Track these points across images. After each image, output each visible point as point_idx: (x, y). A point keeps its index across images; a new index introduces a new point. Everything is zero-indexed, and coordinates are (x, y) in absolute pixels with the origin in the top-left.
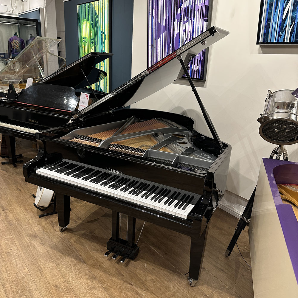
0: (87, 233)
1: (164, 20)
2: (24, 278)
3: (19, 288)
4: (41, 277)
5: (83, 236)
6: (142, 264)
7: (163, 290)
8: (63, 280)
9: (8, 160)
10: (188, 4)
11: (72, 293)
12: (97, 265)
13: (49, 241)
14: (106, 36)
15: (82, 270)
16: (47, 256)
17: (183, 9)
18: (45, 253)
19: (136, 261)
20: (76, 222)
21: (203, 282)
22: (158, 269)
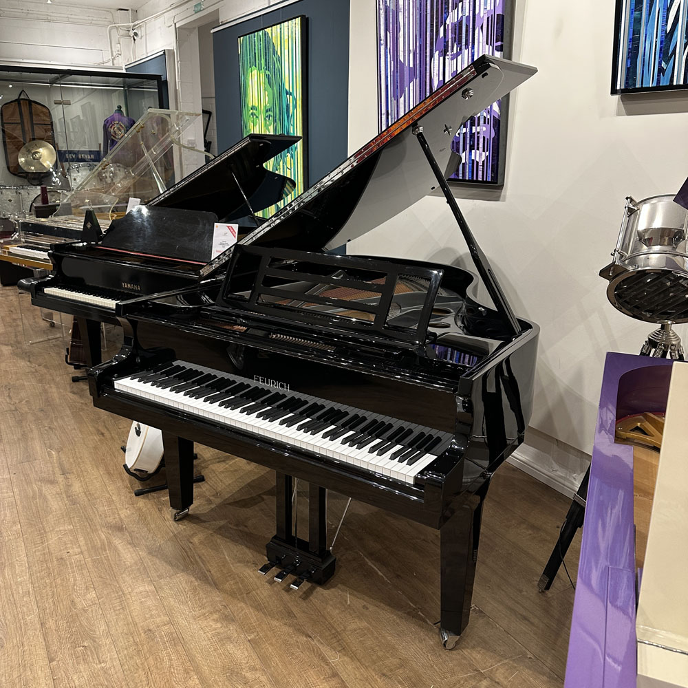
0: (230, 526)
1: (411, 55)
2: (85, 611)
3: (73, 630)
4: (121, 611)
5: (221, 532)
6: (340, 595)
8: (166, 619)
9: (85, 373)
10: (460, 15)
11: (180, 647)
12: (243, 593)
13: (148, 538)
14: (296, 99)
15: (207, 602)
16: (138, 569)
17: (450, 28)
18: (136, 563)
19: (328, 589)
20: (209, 502)
21: (476, 641)
22: (376, 608)
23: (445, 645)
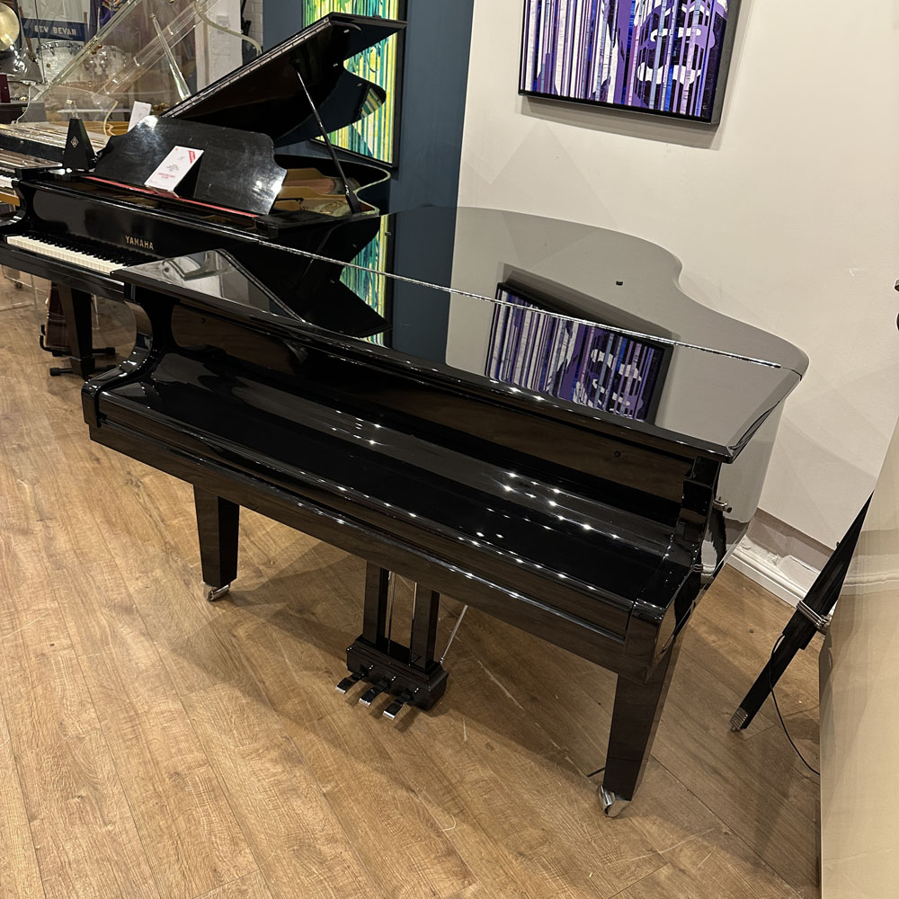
0: (291, 612)
2: (80, 739)
3: (64, 770)
4: (134, 741)
5: (278, 621)
6: (453, 726)
7: (514, 820)
8: (199, 756)
9: (70, 363)
11: (223, 803)
12: (310, 718)
15: (261, 731)
16: (158, 675)
18: (153, 665)
19: (436, 716)
20: (259, 574)
21: (649, 805)
22: (505, 749)
23: (606, 811)
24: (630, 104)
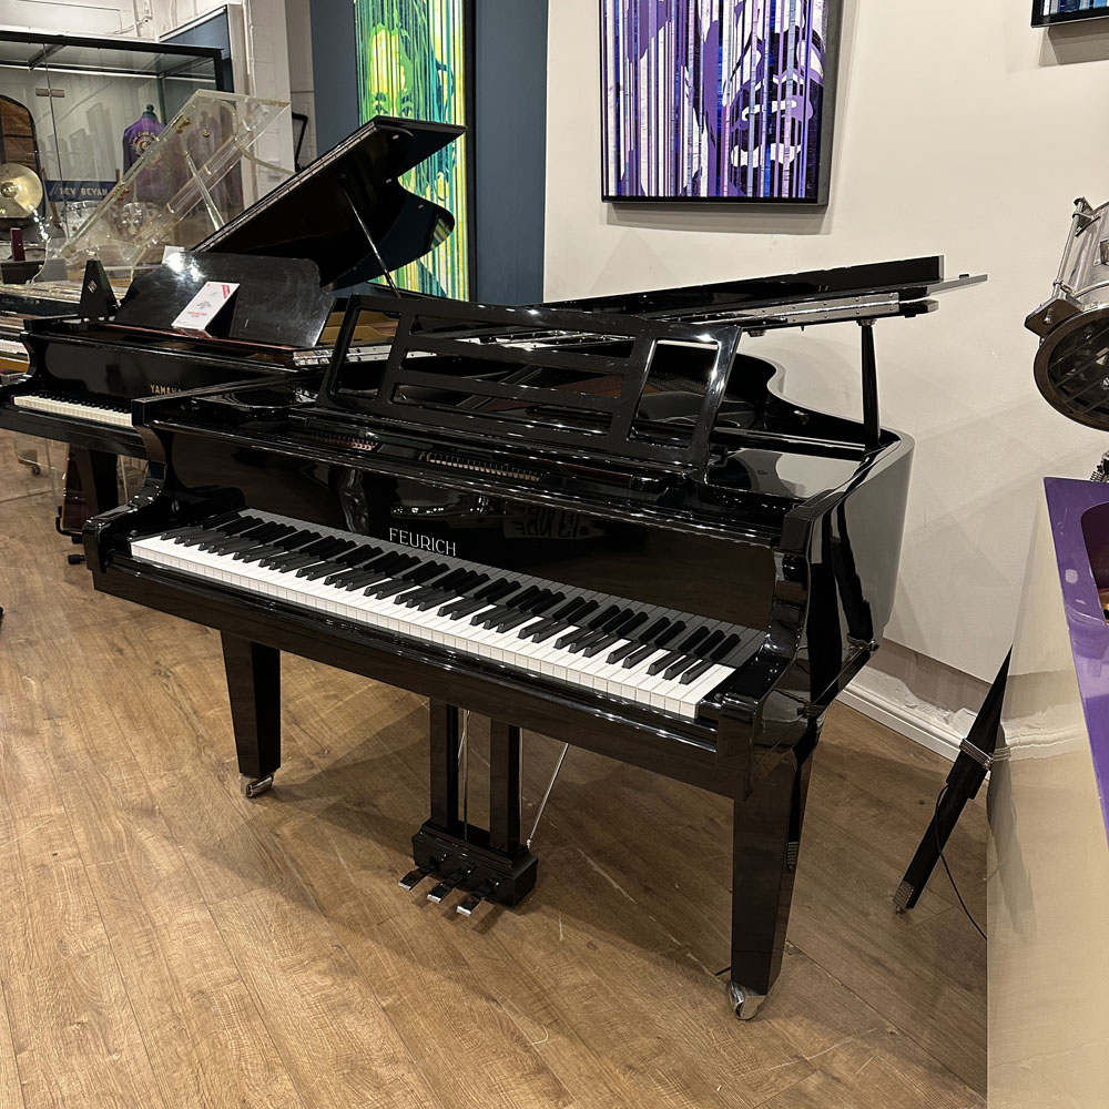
0: (348, 806)
2: (83, 958)
3: (61, 993)
4: (150, 958)
5: (332, 816)
6: (547, 924)
8: (231, 971)
11: (257, 1023)
12: (371, 923)
13: (199, 829)
14: (454, 77)
15: (307, 940)
16: (182, 882)
18: (177, 872)
19: (524, 914)
20: (310, 764)
21: (793, 1005)
22: (612, 947)
23: (738, 1012)
24: (725, 195)
